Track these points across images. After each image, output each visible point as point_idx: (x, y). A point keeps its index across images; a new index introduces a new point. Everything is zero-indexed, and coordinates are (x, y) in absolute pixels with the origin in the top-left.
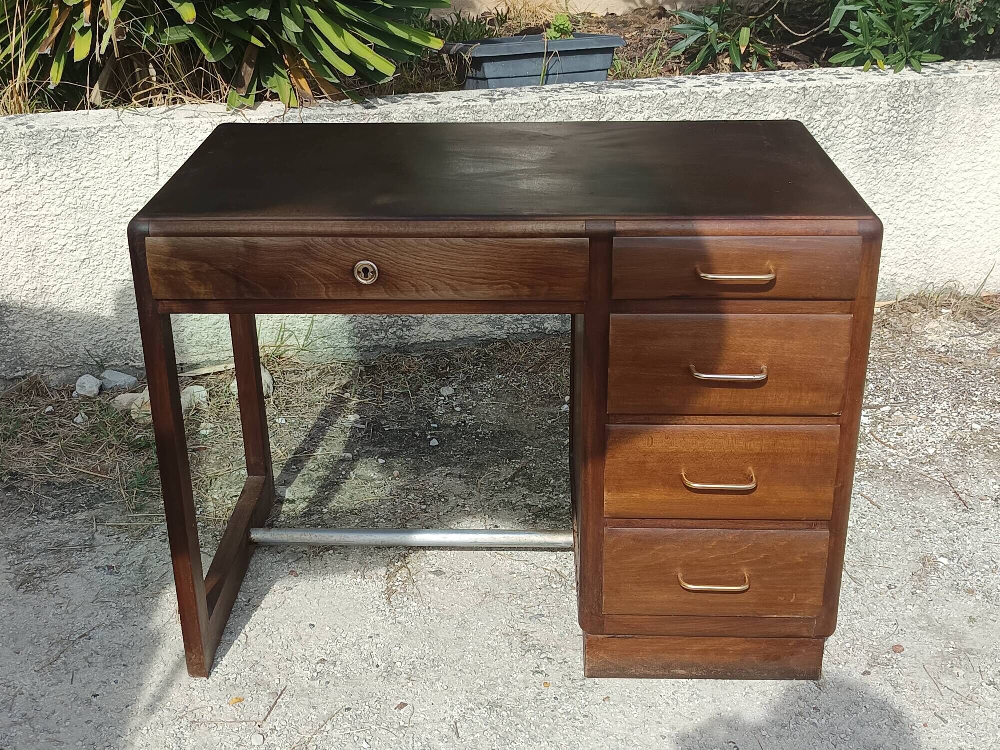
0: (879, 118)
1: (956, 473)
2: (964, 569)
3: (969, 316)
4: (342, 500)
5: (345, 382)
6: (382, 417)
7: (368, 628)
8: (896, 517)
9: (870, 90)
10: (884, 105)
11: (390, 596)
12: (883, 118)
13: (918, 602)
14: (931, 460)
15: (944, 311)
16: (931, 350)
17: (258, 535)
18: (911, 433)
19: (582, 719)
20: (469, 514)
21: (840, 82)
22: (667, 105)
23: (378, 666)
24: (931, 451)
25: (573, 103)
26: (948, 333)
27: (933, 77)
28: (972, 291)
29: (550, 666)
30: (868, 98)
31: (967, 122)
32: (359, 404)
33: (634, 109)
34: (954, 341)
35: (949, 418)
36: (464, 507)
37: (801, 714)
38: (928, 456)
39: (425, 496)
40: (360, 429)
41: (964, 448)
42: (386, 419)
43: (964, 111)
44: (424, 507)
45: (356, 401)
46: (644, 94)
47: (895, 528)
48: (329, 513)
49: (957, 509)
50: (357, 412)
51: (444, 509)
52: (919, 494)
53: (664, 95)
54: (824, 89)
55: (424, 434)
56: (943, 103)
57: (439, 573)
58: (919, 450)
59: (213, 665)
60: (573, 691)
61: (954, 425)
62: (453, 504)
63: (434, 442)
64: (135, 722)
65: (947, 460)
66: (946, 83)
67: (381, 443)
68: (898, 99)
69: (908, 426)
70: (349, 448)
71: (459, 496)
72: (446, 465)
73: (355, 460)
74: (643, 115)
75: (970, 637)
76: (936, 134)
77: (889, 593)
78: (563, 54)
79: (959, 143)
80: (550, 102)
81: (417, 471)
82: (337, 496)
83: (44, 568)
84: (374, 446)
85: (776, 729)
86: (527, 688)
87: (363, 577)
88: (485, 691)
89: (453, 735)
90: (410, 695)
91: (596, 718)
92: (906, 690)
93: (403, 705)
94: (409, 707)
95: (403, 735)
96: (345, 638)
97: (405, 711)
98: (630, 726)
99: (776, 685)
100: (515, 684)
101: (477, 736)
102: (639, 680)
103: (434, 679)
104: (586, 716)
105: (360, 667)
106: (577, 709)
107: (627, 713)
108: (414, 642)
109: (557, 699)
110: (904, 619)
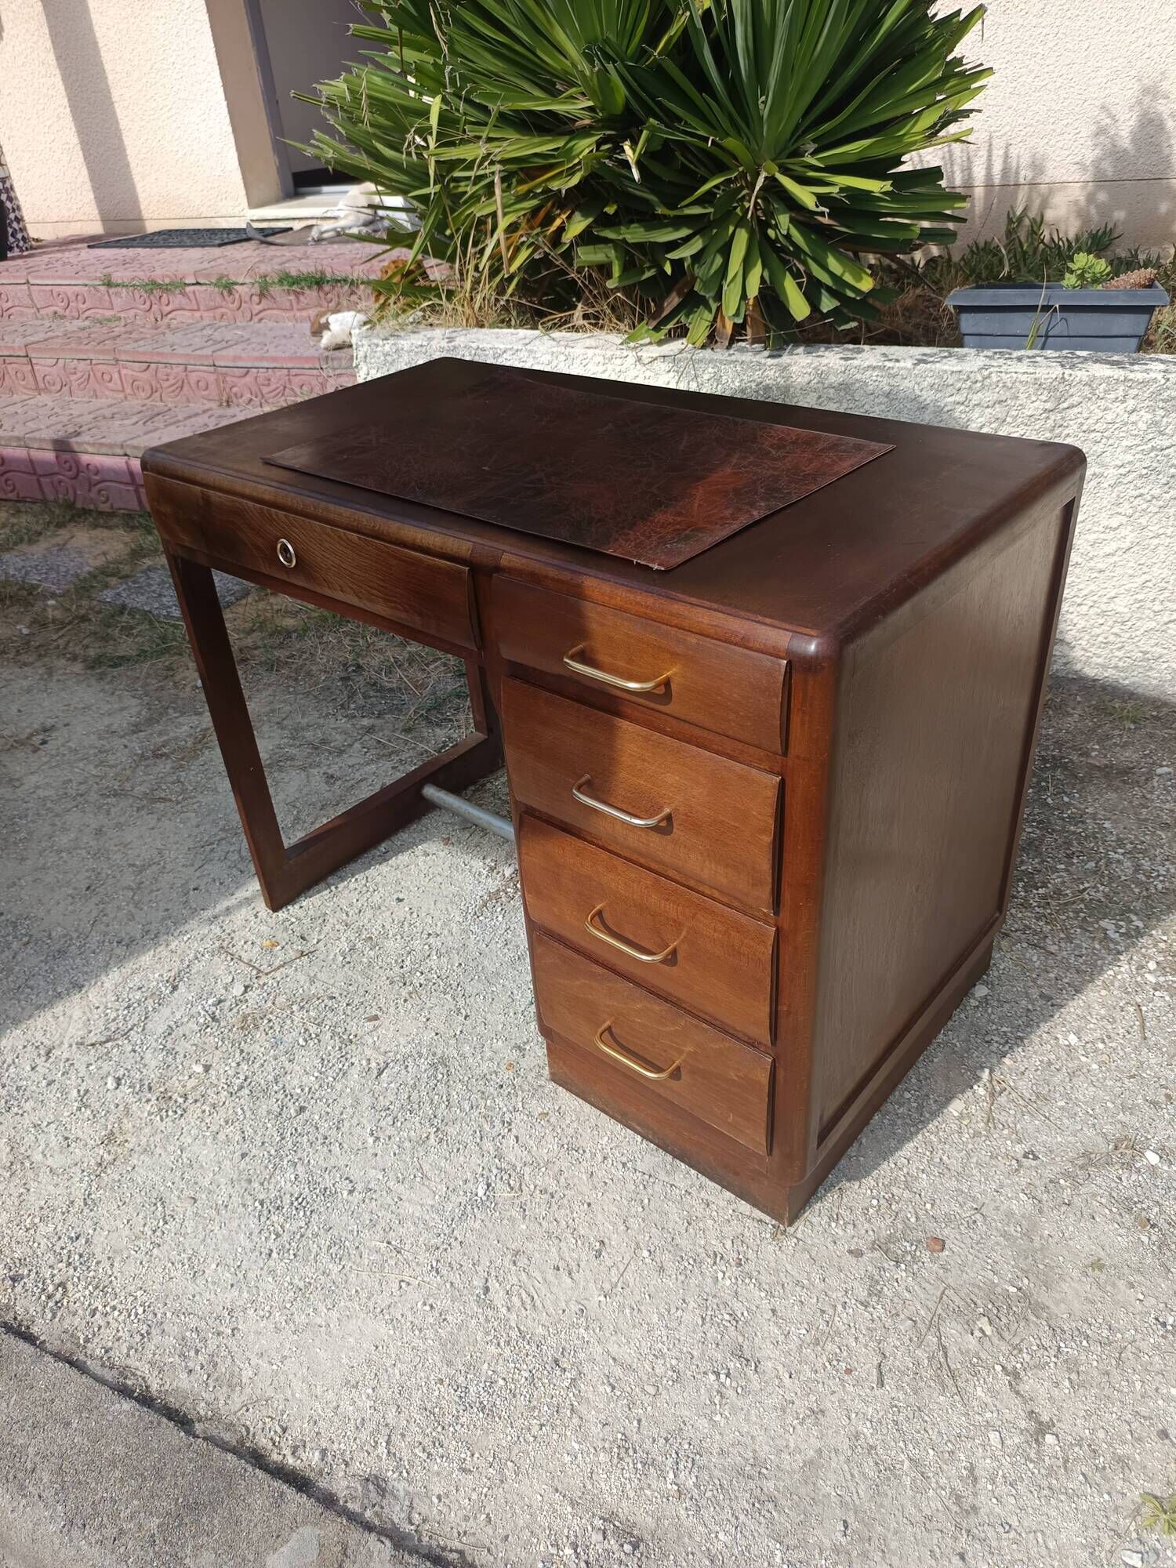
7: (439, 924)
11: (491, 899)
17: (431, 792)
19: (497, 1123)
22: (1165, 395)
23: (402, 967)
25: (1024, 378)
29: (536, 1047)
33: (1112, 396)
37: (715, 1256)
46: (1132, 376)
47: (1134, 1076)
53: (1163, 381)
59: (291, 900)
60: (526, 1087)
64: (193, 923)
74: (1125, 405)
75: (1064, 1286)
78: (1064, 308)
80: (991, 373)
83: (292, 759)
85: (667, 1256)
86: (491, 1060)
87: (492, 869)
88: (453, 1042)
89: (376, 1072)
90: (392, 1010)
91: (510, 1130)
92: (879, 1307)
93: (376, 1018)
94: (376, 1023)
95: (340, 1048)
96: (411, 925)
97: (370, 1025)
98: (529, 1159)
99: (729, 1202)
100: (486, 1049)
101: (392, 1085)
102: (599, 1112)
103: (429, 1005)
104: (503, 1122)
105: (389, 960)
106: (505, 1109)
107: (543, 1142)
108: (457, 958)
109: (502, 1086)
110: (997, 1208)
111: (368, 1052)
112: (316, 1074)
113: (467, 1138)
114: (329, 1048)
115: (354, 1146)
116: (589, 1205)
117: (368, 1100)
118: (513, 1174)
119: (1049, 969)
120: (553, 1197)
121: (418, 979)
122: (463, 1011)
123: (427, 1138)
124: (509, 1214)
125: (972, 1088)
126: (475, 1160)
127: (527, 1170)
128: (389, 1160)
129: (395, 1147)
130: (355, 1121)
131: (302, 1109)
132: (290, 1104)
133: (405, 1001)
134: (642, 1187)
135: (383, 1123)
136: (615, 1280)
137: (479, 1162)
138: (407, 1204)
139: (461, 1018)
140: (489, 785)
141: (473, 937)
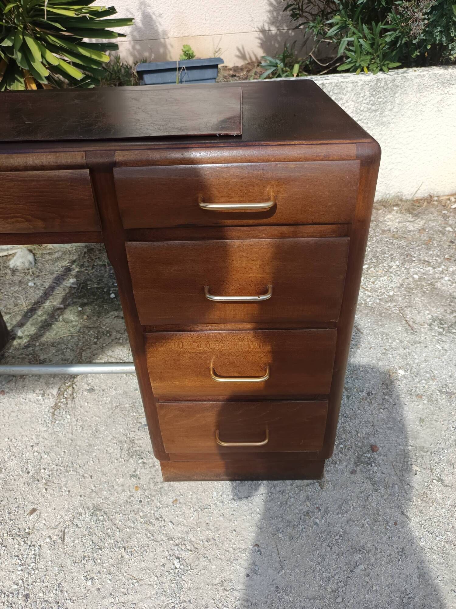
0: (364, 101)
1: (406, 307)
2: (414, 377)
3: (409, 211)
4: (49, 336)
5: (75, 258)
6: (88, 280)
7: (34, 437)
8: (372, 339)
9: (359, 84)
10: (367, 93)
11: (55, 410)
12: (366, 102)
13: (387, 406)
14: (391, 299)
15: (395, 208)
16: (389, 230)
18: (380, 281)
19: (154, 521)
20: (121, 344)
21: (343, 80)
23: (29, 473)
24: (391, 293)
26: (398, 220)
27: (395, 76)
28: (409, 197)
29: (143, 470)
30: (358, 89)
31: (412, 102)
32: (78, 272)
34: (401, 225)
35: (400, 271)
36: (119, 339)
37: (308, 513)
38: (389, 296)
39: (99, 332)
40: (75, 288)
41: (409, 290)
42: (91, 280)
43: (411, 96)
44: (95, 340)
45: (77, 270)
47: (371, 348)
48: (39, 345)
49: (407, 332)
50: (76, 277)
51: (108, 340)
52: (385, 322)
54: (334, 84)
55: (109, 290)
56: (400, 92)
57: (91, 390)
58: (384, 293)
60: (154, 493)
61: (403, 275)
62: (113, 337)
63: (113, 296)
65: (400, 299)
66: (402, 79)
67: (84, 296)
68: (375, 90)
69: (378, 277)
70: (64, 299)
71: (118, 332)
72: (116, 310)
73: (65, 308)
75: (421, 435)
76: (396, 110)
77: (368, 400)
78: (186, 68)
79: (407, 115)
81: (99, 315)
82: (48, 334)
84: (79, 299)
85: (289, 530)
86: (123, 491)
87: (43, 395)
88: (94, 495)
89: (60, 541)
90: (42, 500)
91: (164, 520)
92: (381, 487)
93: (34, 510)
94: (37, 512)
95: (25, 542)
96: (15, 447)
97: (33, 517)
98: (187, 529)
99: (292, 485)
100: (116, 487)
101: (77, 541)
102: (200, 482)
103: (63, 484)
104: (157, 519)
105: (17, 473)
106: (153, 512)
107: (187, 515)
108: (59, 449)
109: (141, 501)
110: (378, 420)
111: (45, 532)
112: (20, 568)
113: (144, 541)
114: (16, 546)
115: (80, 594)
116: (235, 530)
117: (68, 561)
118: (186, 543)
120: (215, 540)
121: (44, 473)
122: (86, 475)
123: (122, 557)
124: (201, 565)
126: (159, 550)
127: (191, 535)
128: (110, 586)
129: (107, 576)
130: (69, 579)
131: (27, 596)
132: (15, 600)
133: (46, 489)
134: (250, 505)
135: (88, 568)
136: (278, 559)
137: (162, 549)
138: (141, 604)
139: (88, 480)
140: (6, 354)
141: (60, 434)
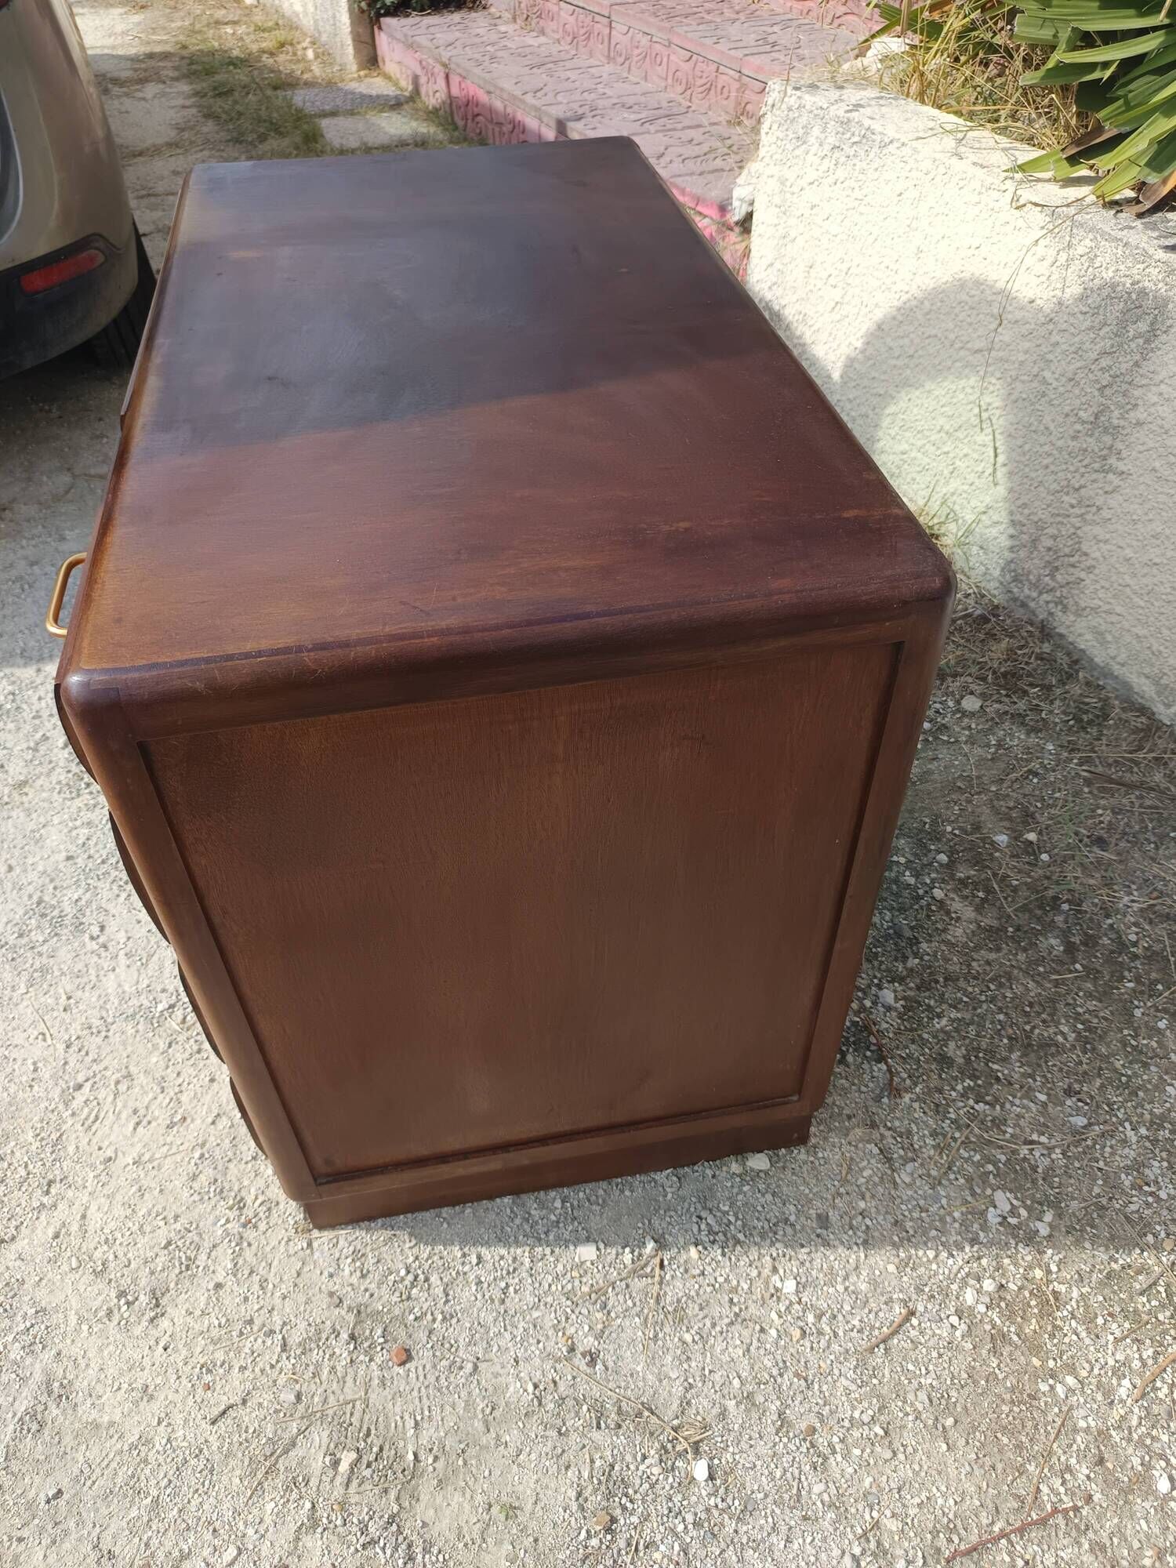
85: (209, 1171)
92: (293, 1361)
110: (496, 1375)
116: (212, 1080)
119: (868, 1195)
120: (199, 1053)
124: (159, 1041)
125: (623, 1248)
136: (157, 1156)
138: (113, 977)
